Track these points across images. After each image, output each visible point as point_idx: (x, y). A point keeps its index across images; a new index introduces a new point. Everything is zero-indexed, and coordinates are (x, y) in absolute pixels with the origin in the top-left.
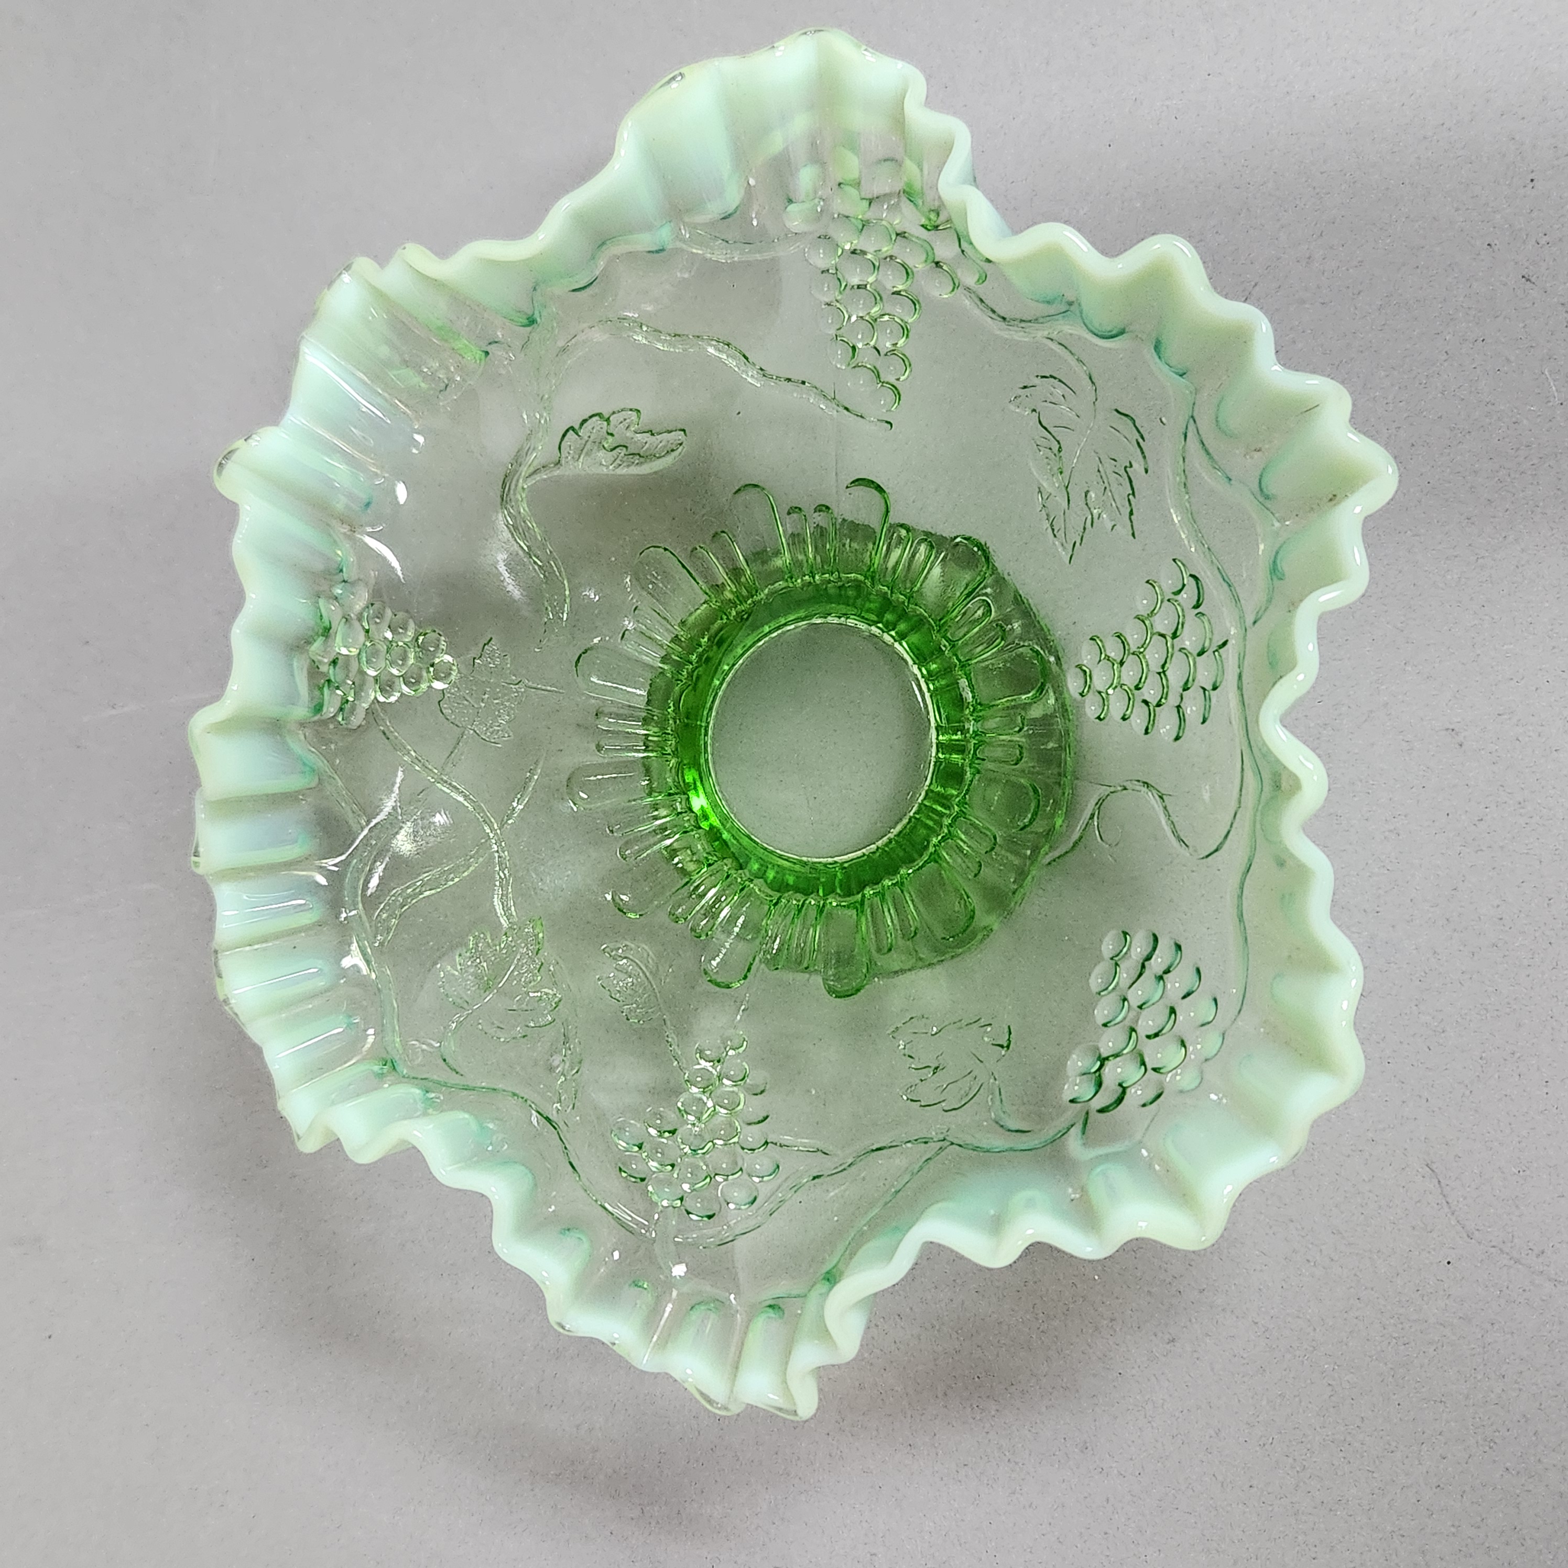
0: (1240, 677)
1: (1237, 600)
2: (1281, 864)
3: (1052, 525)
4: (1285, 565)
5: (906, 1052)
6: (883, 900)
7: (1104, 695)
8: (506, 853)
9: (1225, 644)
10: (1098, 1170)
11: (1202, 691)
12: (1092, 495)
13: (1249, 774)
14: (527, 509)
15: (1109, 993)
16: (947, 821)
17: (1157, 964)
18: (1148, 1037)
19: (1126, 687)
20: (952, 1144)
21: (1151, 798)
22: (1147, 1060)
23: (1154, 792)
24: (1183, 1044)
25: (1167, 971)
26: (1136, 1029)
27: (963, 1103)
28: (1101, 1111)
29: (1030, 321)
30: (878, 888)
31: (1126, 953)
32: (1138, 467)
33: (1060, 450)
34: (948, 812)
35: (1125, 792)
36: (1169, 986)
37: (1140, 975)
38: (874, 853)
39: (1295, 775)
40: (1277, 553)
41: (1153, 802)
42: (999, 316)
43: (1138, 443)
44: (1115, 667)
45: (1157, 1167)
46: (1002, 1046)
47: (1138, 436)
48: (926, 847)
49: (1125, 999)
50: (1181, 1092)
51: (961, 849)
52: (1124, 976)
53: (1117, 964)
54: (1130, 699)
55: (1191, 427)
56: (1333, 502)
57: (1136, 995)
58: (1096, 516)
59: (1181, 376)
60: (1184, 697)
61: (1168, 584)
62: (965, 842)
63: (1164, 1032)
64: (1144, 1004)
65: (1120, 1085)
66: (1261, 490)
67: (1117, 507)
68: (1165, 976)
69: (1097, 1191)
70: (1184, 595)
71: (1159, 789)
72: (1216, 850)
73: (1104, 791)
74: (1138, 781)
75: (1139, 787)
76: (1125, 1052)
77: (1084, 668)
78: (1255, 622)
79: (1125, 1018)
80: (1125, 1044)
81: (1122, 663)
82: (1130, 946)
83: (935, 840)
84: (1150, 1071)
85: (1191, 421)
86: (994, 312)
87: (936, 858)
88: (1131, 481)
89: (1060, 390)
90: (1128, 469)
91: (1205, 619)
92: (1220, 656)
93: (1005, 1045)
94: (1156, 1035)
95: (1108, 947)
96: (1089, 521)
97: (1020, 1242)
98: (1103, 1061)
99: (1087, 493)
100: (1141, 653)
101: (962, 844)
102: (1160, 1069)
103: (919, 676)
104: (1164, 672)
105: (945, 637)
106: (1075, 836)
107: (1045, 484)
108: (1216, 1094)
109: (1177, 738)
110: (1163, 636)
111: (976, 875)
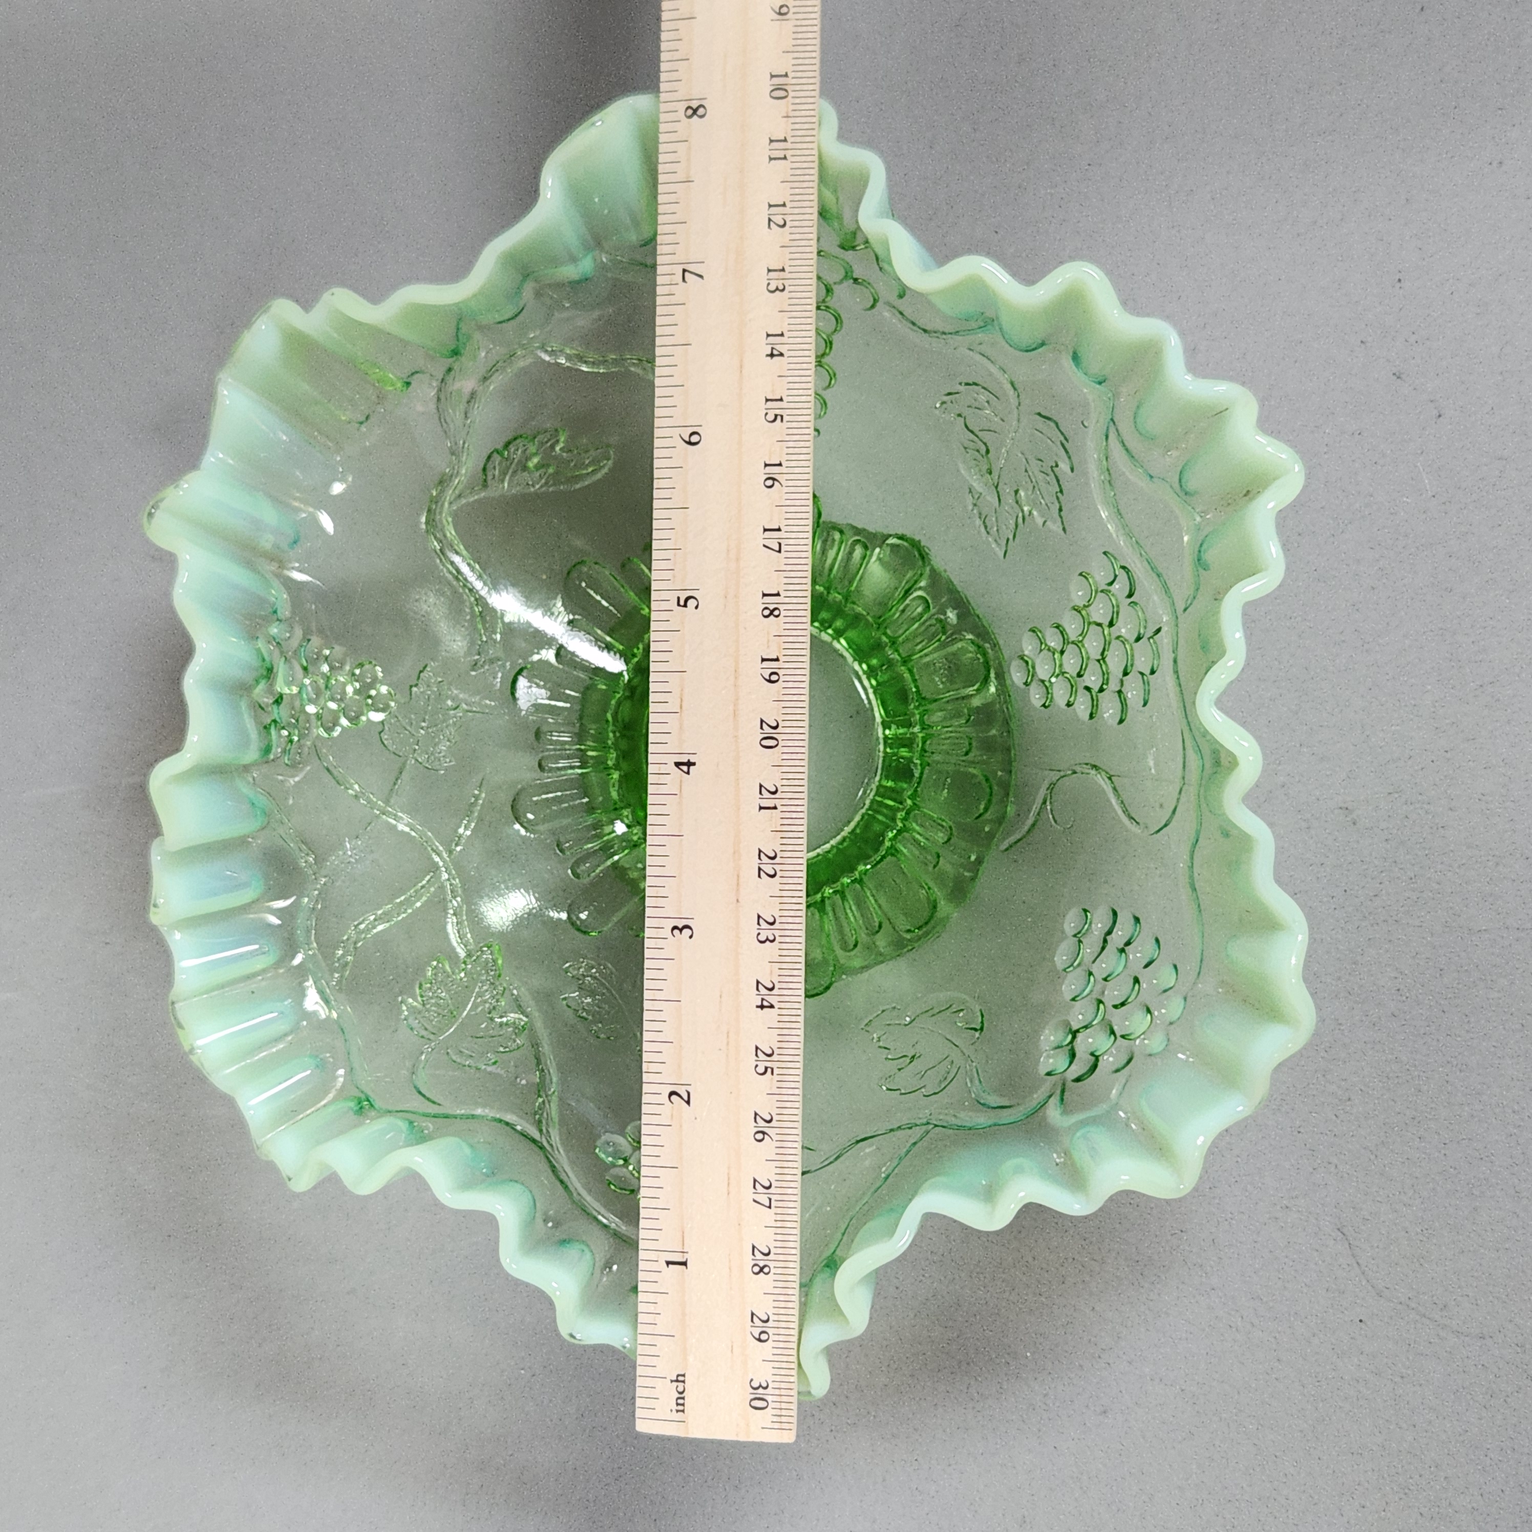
0: (1175, 661)
1: (1166, 589)
2: (1226, 835)
3: (984, 522)
4: (1208, 556)
5: (881, 1044)
6: (844, 898)
7: (1047, 684)
8: (457, 880)
9: (1158, 631)
10: (1078, 1134)
11: (1140, 676)
12: (1022, 493)
13: (1190, 753)
14: (453, 533)
15: (1075, 968)
16: (900, 815)
17: (1118, 937)
18: (1115, 1007)
19: (1068, 676)
20: (936, 1126)
21: (1101, 780)
22: (1115, 1028)
23: (1103, 773)
24: (1149, 1011)
25: (1128, 943)
26: (1103, 1000)
27: (943, 1086)
28: (1078, 1080)
29: (951, 334)
30: (837, 885)
31: (1087, 930)
32: (1064, 466)
33: (988, 452)
34: (901, 806)
35: (1074, 775)
36: (1131, 957)
37: (1103, 948)
38: (828, 852)
39: (1232, 753)
40: (1201, 545)
41: (1102, 783)
42: (919, 328)
43: (1063, 445)
44: (1056, 656)
45: (1133, 1126)
46: (976, 1030)
47: (1062, 438)
48: (883, 842)
49: (1090, 974)
50: (1150, 1055)
51: (917, 842)
52: (1088, 950)
53: (1080, 941)
54: (1072, 686)
55: (1112, 430)
56: (1247, 498)
57: (1101, 968)
58: (1027, 513)
59: (1100, 383)
60: (1125, 683)
61: (1100, 576)
62: (921, 835)
63: (1130, 1000)
64: (1109, 976)
65: (1092, 1054)
66: (1181, 486)
67: (1047, 505)
68: (1126, 948)
69: (1081, 1155)
70: (1116, 586)
71: (1108, 770)
72: (1166, 825)
73: (1055, 776)
74: (1087, 764)
75: (1086, 769)
76: (1094, 1023)
77: (1026, 658)
78: (1185, 610)
79: (1091, 991)
80: (1094, 1015)
81: (1062, 652)
82: (1091, 923)
83: (890, 835)
84: (1119, 1039)
85: (1111, 423)
86: (914, 324)
87: (893, 851)
88: (1058, 481)
89: (983, 397)
90: (1055, 469)
91: (1138, 608)
92: (1155, 643)
93: (978, 1027)
94: (1123, 1004)
95: (1070, 924)
96: (1020, 520)
97: (1013, 1206)
98: (1075, 1033)
99: (1016, 492)
100: (1081, 641)
101: (918, 836)
102: (1128, 1035)
103: (861, 673)
104: (1103, 659)
105: (885, 634)
106: (1030, 822)
107: (974, 484)
108: (1183, 1054)
109: (1121, 721)
110: (1099, 625)
111: (935, 867)
